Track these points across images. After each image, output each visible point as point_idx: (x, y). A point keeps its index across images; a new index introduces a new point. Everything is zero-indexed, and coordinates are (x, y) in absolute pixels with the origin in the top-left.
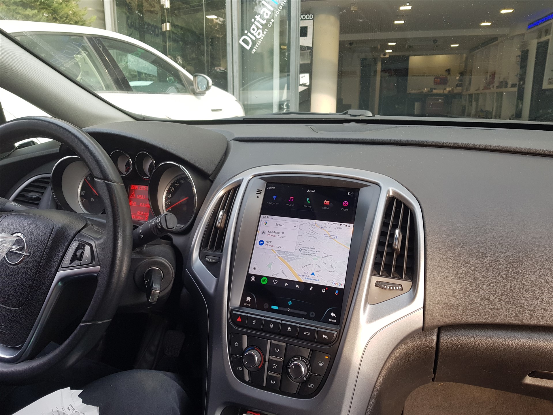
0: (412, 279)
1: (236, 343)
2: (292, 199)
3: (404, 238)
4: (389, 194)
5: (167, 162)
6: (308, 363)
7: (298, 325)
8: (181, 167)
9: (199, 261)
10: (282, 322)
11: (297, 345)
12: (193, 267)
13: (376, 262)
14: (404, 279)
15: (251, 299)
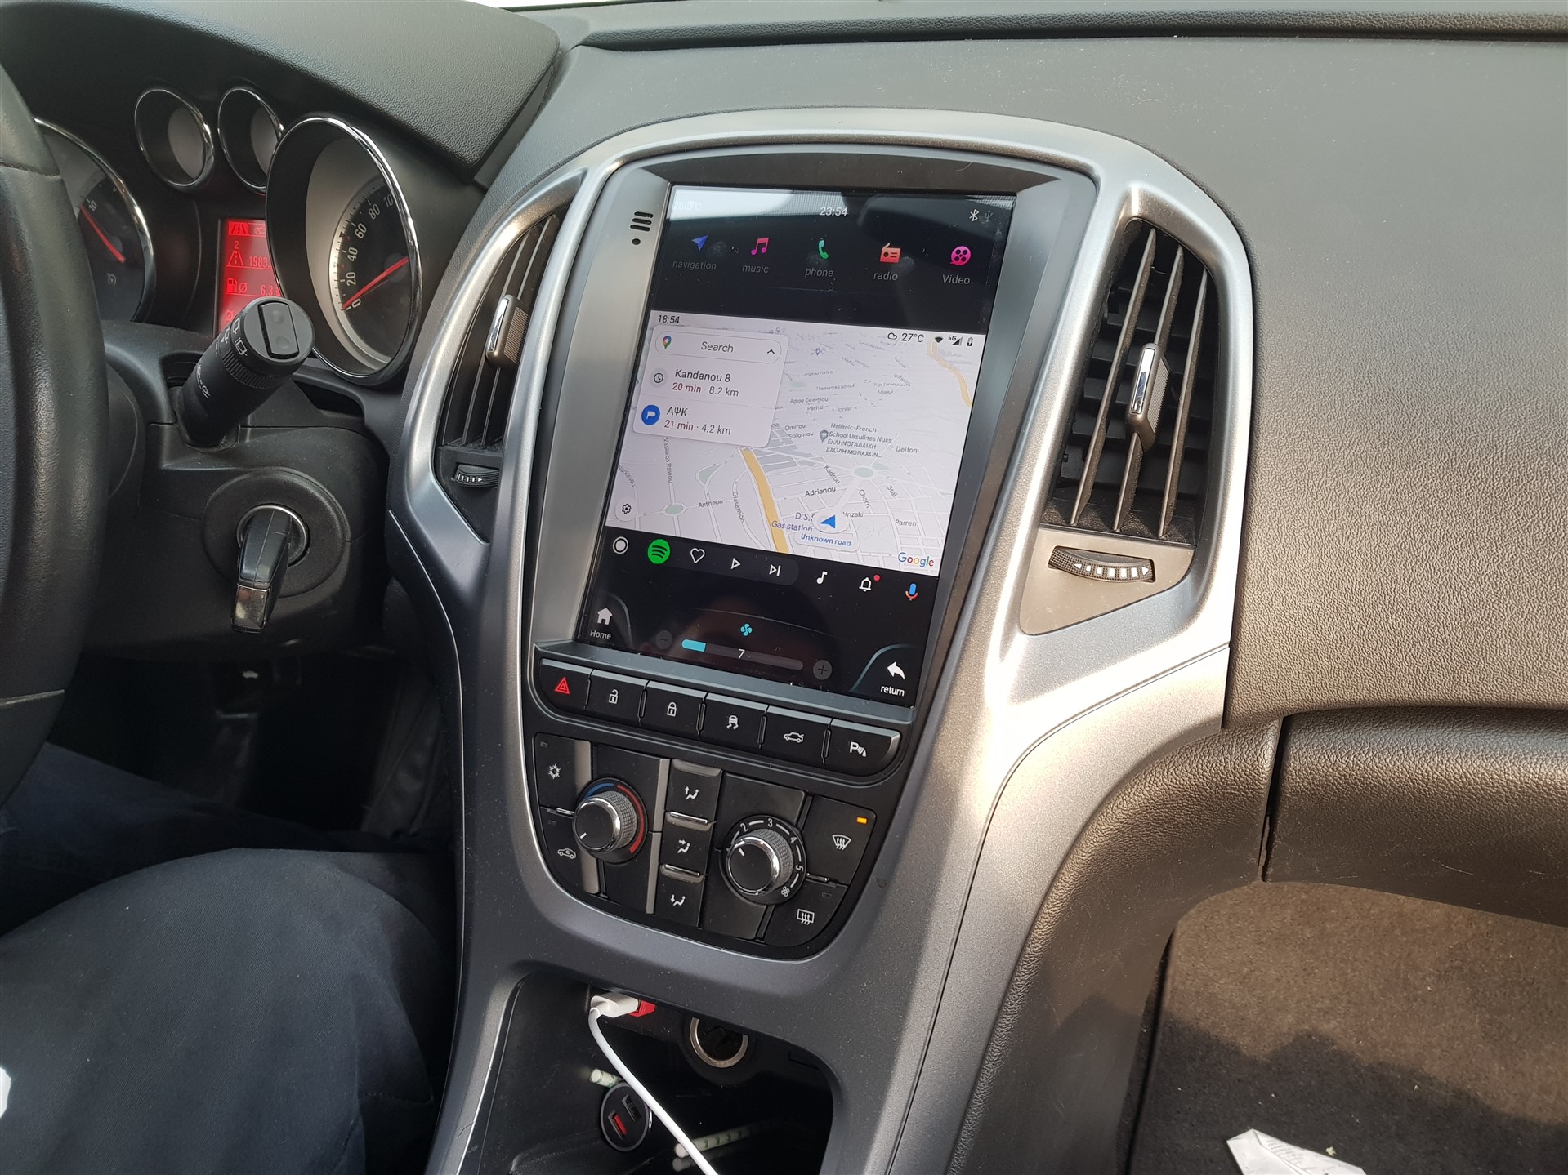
0: (1196, 537)
1: (555, 767)
2: (762, 245)
3: (1174, 383)
4: (1129, 208)
5: (308, 120)
6: (795, 839)
7: (762, 707)
8: (356, 133)
9: (432, 484)
10: (707, 698)
11: (760, 777)
12: (411, 505)
13: (1062, 476)
14: (1162, 540)
15: (611, 615)
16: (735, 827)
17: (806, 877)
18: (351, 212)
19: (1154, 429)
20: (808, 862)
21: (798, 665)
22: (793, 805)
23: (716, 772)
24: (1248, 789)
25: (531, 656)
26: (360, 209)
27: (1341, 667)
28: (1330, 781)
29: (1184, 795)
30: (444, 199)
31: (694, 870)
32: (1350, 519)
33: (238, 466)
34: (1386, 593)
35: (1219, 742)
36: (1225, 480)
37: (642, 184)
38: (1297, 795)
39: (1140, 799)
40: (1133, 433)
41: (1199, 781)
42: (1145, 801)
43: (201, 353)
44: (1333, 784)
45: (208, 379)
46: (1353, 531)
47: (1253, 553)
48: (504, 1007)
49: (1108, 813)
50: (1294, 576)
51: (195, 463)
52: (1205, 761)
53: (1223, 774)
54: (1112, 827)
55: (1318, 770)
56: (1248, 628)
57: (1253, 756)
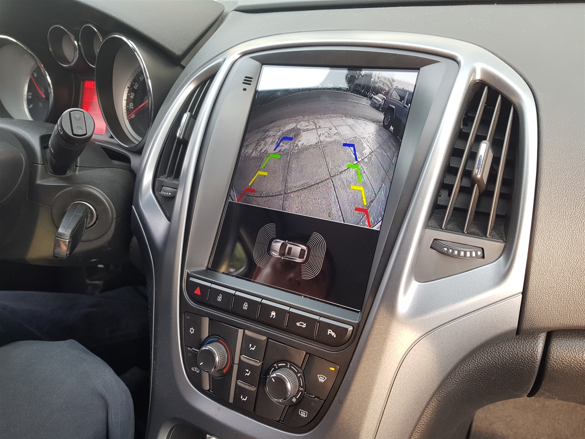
0: (506, 238)
1: (192, 329)
3: (496, 161)
4: (475, 76)
5: (110, 36)
6: (300, 374)
7: (287, 308)
8: (130, 43)
9: (151, 194)
10: (262, 302)
11: (285, 343)
12: (141, 202)
13: (438, 203)
14: (489, 238)
16: (272, 366)
17: (304, 394)
18: (133, 78)
19: (485, 182)
20: (305, 387)
22: (300, 357)
23: (264, 338)
24: (528, 366)
25: (185, 276)
27: (580, 308)
28: (572, 366)
29: (494, 367)
31: (252, 384)
35: (514, 341)
36: (522, 210)
37: (249, 64)
38: (554, 371)
39: (472, 367)
40: (475, 184)
41: (503, 361)
42: (475, 369)
44: (574, 367)
45: (52, 144)
47: (536, 247)
48: (165, 438)
49: (455, 373)
50: (557, 260)
51: (51, 182)
52: (507, 350)
53: (516, 358)
54: (458, 380)
55: (566, 359)
56: (532, 286)
57: (532, 350)
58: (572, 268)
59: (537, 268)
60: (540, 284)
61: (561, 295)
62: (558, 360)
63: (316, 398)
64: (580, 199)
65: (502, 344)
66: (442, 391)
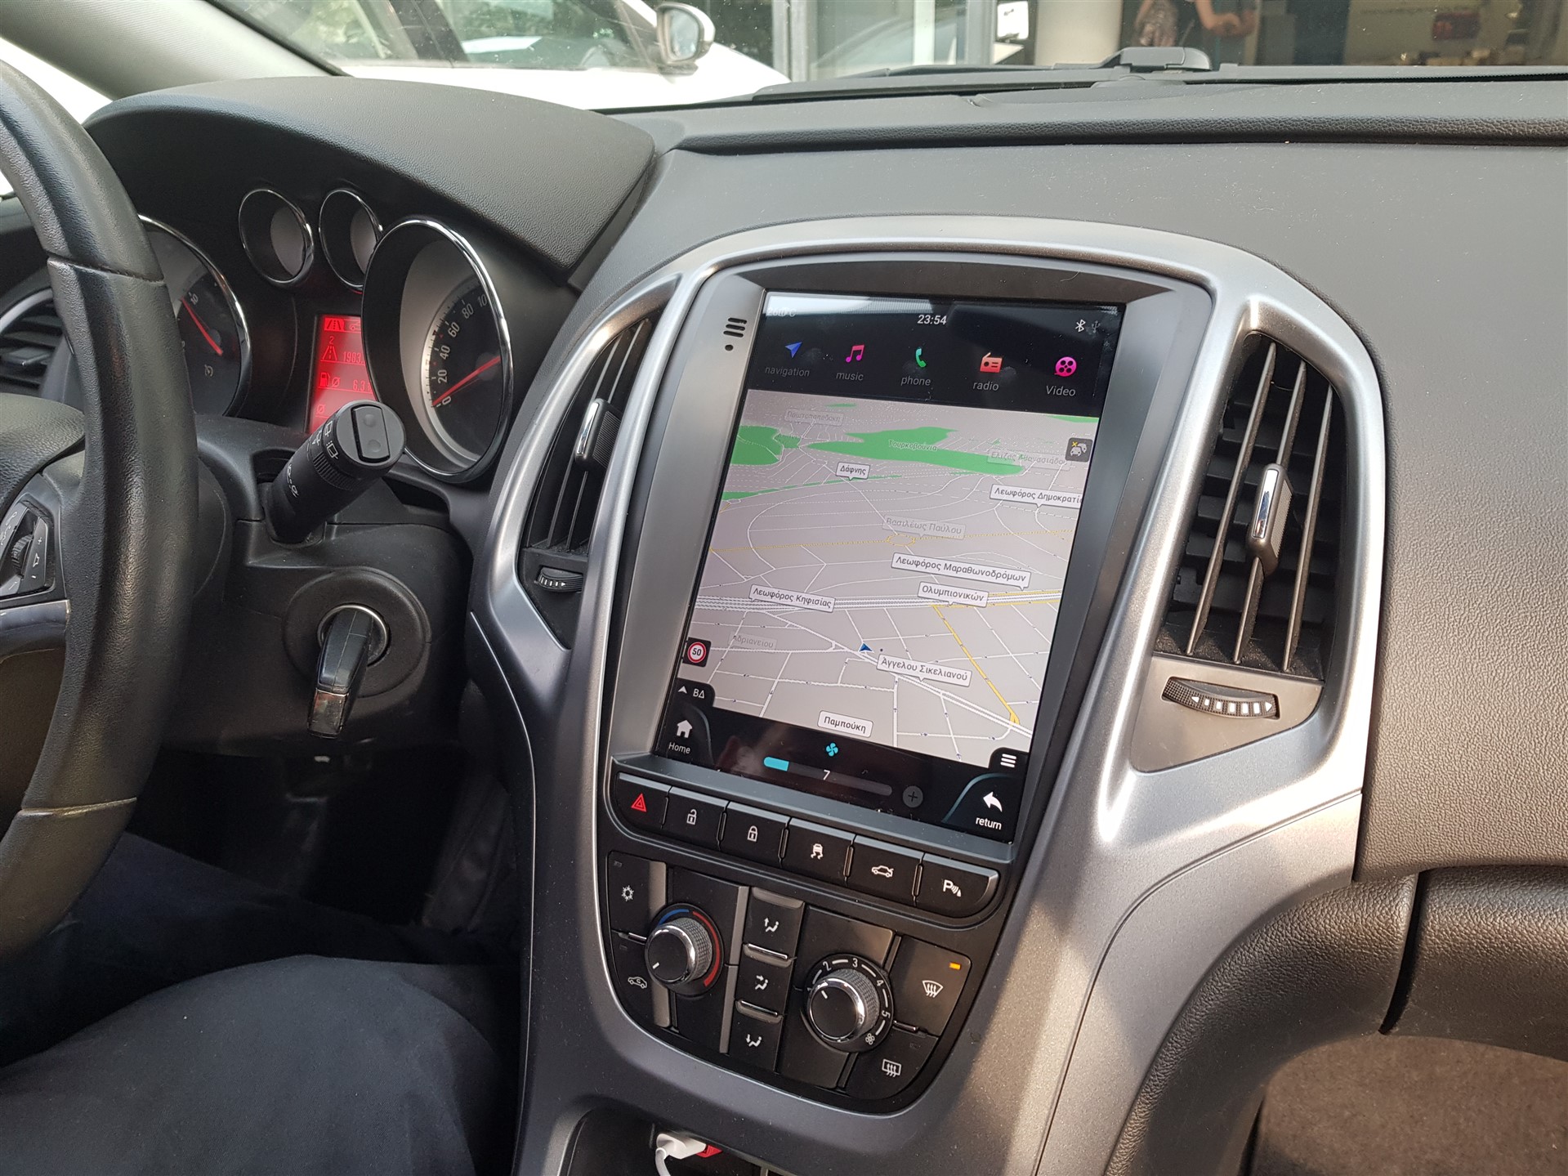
0: (1324, 672)
1: (629, 889)
2: (858, 352)
3: (1298, 505)
4: (1247, 321)
5: (407, 222)
6: (882, 982)
7: (849, 837)
8: (453, 235)
9: (515, 587)
10: (791, 823)
11: (846, 913)
12: (494, 607)
13: (1175, 599)
14: (1287, 673)
15: (691, 727)
16: (817, 965)
17: (893, 1025)
18: (445, 311)
19: (1276, 553)
20: (895, 1009)
21: (886, 790)
22: (880, 942)
23: (797, 904)
24: (1381, 949)
25: (608, 769)
26: (454, 308)
27: (1486, 820)
28: (1473, 944)
29: (1309, 953)
30: (537, 301)
31: (771, 1009)
32: (1495, 659)
33: (323, 565)
34: (1537, 741)
35: (1348, 896)
36: (1356, 612)
37: (736, 292)
38: (1435, 957)
39: (1260, 954)
40: (1254, 558)
41: (1326, 938)
42: (1267, 958)
43: (292, 450)
44: (1476, 947)
45: (296, 478)
46: (1499, 671)
47: (1388, 691)
48: (567, 1142)
49: (1224, 969)
50: (1434, 718)
51: (280, 562)
52: (1334, 916)
53: (1353, 931)
54: (1229, 984)
55: (1460, 931)
56: (1382, 774)
57: (1387, 914)
58: (1465, 734)
59: (1391, 735)
60: (1400, 770)
61: (1445, 793)
62: (1444, 933)
63: (920, 1033)
64: (1477, 586)
65: (1324, 903)
66: (1196, 1009)
